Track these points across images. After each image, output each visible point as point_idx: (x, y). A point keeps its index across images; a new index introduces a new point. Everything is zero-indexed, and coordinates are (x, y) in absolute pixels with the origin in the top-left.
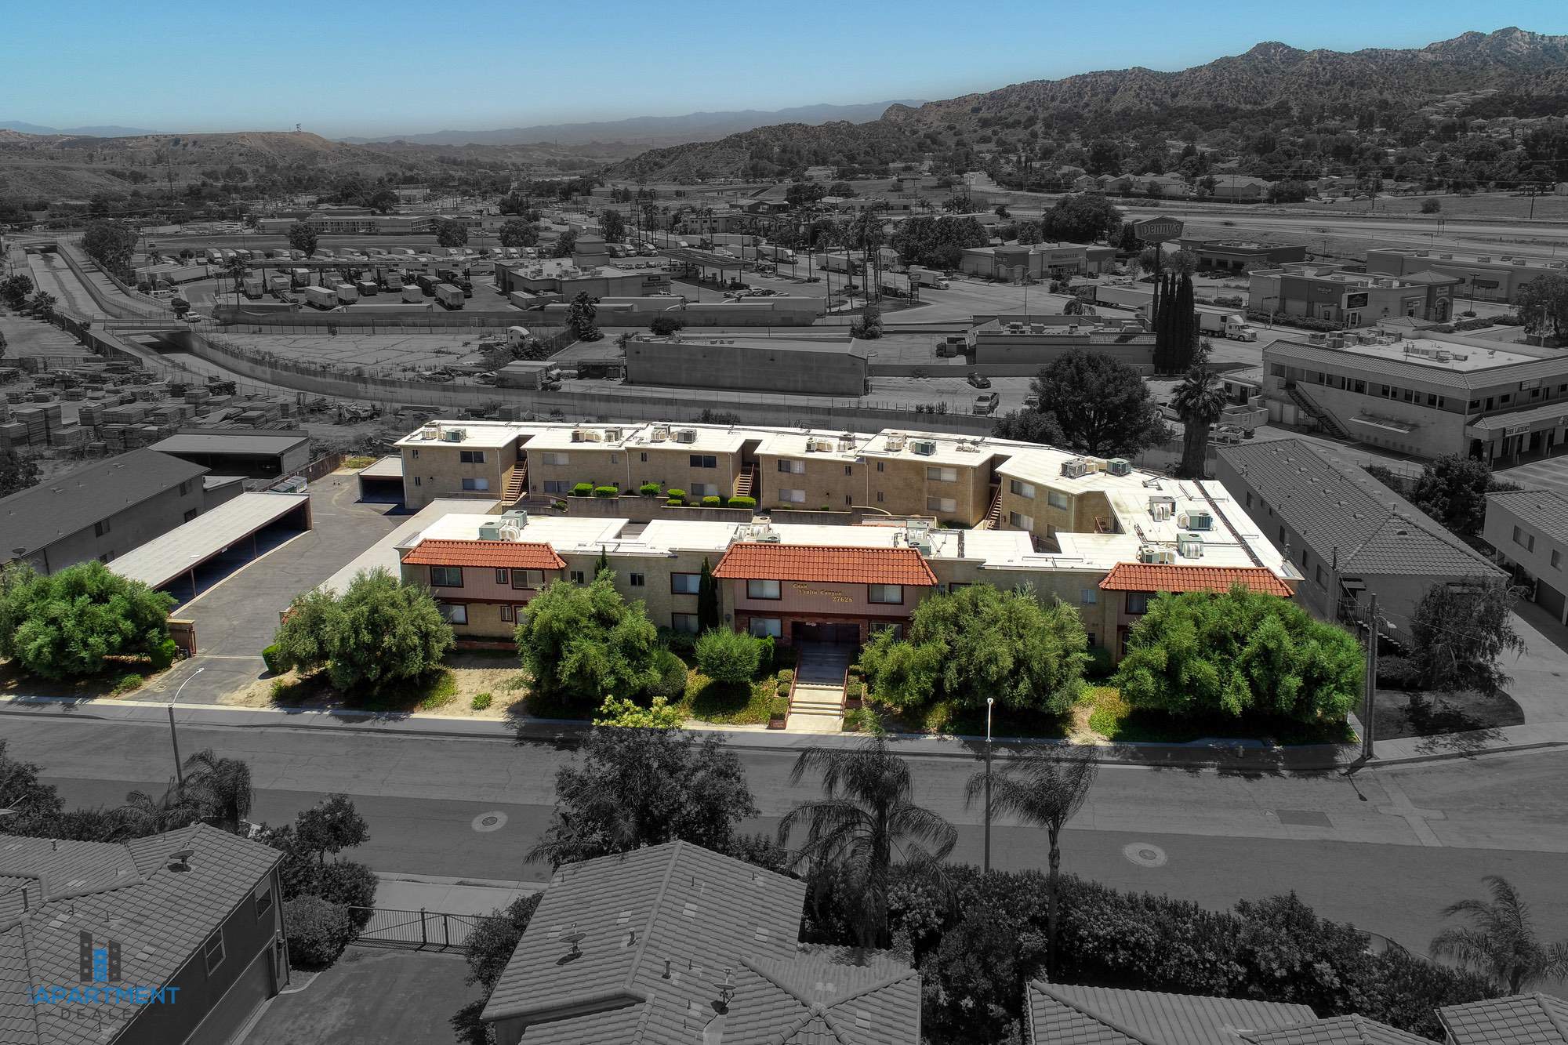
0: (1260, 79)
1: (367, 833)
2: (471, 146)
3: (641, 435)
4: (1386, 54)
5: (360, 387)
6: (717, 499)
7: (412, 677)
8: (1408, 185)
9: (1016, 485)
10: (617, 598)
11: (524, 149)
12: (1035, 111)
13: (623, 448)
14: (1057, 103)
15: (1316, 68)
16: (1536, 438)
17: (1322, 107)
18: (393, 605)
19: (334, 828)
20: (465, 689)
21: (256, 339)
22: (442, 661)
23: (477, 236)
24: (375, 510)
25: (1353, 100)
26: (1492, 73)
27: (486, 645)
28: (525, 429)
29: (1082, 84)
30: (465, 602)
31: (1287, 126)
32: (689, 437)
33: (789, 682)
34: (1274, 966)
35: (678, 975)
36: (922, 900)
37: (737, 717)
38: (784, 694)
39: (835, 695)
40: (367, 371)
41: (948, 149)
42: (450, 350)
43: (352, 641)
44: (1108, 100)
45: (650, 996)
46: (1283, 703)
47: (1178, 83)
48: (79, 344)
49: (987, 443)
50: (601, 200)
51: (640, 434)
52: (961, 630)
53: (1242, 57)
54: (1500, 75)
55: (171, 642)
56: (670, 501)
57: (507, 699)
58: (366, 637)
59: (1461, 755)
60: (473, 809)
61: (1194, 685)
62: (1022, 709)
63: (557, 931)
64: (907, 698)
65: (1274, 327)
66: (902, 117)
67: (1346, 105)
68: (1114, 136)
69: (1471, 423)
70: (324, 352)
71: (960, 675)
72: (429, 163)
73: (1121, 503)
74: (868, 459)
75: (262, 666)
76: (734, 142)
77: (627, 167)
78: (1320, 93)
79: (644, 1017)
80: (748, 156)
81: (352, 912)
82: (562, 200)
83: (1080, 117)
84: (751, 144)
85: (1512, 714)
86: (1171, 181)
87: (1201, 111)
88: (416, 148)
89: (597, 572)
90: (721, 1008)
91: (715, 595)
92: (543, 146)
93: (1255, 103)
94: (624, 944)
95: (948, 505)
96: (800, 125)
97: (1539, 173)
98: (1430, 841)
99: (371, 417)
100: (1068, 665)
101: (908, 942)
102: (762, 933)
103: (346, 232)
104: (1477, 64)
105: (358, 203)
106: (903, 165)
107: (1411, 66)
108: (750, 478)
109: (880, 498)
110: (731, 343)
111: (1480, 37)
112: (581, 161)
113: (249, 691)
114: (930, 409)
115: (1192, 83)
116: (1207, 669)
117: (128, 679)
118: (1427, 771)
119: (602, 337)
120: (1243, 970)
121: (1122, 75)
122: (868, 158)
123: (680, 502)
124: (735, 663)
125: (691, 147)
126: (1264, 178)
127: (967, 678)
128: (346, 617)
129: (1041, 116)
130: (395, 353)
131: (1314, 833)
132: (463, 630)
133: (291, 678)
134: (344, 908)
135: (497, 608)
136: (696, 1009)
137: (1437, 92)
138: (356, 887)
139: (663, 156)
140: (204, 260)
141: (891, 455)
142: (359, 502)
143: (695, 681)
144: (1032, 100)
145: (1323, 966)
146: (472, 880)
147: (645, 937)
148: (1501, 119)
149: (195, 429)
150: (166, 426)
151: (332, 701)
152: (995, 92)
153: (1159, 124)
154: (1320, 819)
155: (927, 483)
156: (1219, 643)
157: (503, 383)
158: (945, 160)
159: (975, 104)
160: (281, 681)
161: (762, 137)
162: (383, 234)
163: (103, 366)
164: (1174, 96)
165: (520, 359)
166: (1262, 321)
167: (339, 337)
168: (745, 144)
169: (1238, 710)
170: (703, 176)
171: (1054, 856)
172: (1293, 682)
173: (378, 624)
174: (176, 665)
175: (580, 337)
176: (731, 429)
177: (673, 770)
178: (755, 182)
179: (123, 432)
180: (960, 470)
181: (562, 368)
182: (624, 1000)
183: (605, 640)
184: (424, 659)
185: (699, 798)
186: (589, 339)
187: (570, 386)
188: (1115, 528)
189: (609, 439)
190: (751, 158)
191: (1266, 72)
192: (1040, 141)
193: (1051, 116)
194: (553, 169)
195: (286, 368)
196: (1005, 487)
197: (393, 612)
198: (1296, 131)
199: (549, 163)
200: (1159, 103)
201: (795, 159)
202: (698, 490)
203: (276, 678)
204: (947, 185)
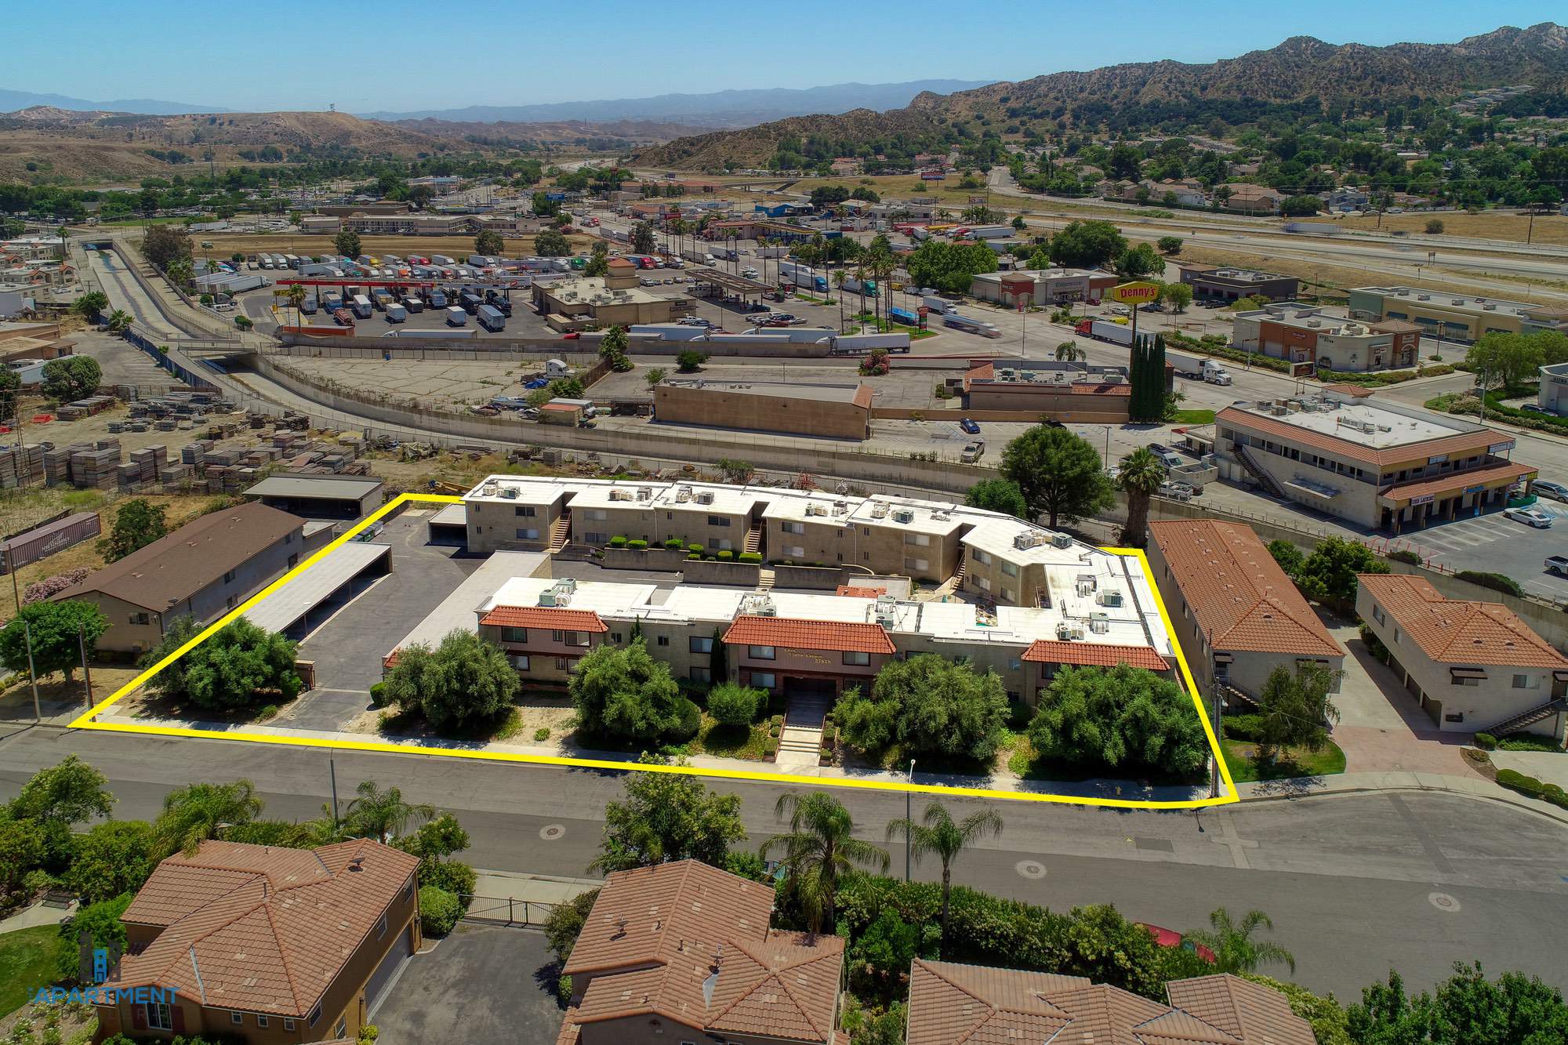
0: (1291, 73)
1: (468, 841)
2: (501, 124)
3: (666, 496)
4: (1421, 48)
5: (416, 417)
6: (730, 554)
7: (489, 715)
8: (1419, 200)
9: (977, 554)
10: (647, 658)
11: (553, 127)
12: (1064, 102)
13: (652, 508)
14: (1085, 94)
15: (1348, 63)
16: (1444, 504)
17: (1352, 103)
18: (476, 660)
19: (446, 838)
20: (529, 724)
21: (318, 363)
22: (512, 702)
23: (512, 239)
24: (443, 553)
25: (1383, 97)
26: (1528, 69)
27: (545, 688)
28: (570, 485)
29: (1111, 76)
30: (528, 654)
31: (1316, 121)
32: (707, 499)
33: (780, 726)
34: (1088, 952)
35: (688, 949)
36: (858, 902)
37: (738, 753)
38: (775, 735)
39: (815, 736)
40: (423, 401)
41: (975, 140)
42: (495, 380)
43: (445, 688)
44: (1137, 92)
45: (670, 961)
46: (1148, 756)
47: (1208, 76)
48: (157, 366)
49: (958, 512)
50: (630, 195)
51: (666, 494)
52: (911, 691)
53: (1273, 51)
54: (1535, 71)
55: (298, 679)
56: (691, 555)
57: (562, 732)
58: (456, 685)
59: (1287, 797)
60: (537, 822)
61: (1083, 742)
62: (954, 755)
63: (609, 918)
64: (868, 743)
65: (1252, 368)
66: (931, 104)
67: (1377, 101)
68: (1142, 128)
69: (1382, 494)
70: (381, 379)
71: (908, 726)
72: (460, 142)
73: (1056, 578)
74: (857, 525)
75: (368, 700)
76: (762, 133)
77: (656, 154)
78: (1351, 89)
79: (666, 975)
80: (775, 147)
81: (461, 898)
82: (592, 195)
83: (1108, 108)
84: (780, 135)
85: (1338, 762)
86: (1188, 189)
87: (1229, 105)
88: (447, 126)
89: (633, 638)
90: (714, 970)
91: (724, 656)
92: (573, 124)
93: (1285, 97)
94: (654, 928)
95: (922, 566)
96: (828, 116)
97: (1546, 193)
98: (1241, 863)
99: (431, 455)
100: (990, 721)
101: (847, 931)
102: (743, 923)
103: (386, 232)
104: (1512, 59)
105: (395, 198)
106: (929, 158)
107: (1444, 61)
108: (759, 533)
109: (866, 556)
110: (749, 387)
111: (1516, 32)
112: (610, 141)
113: (361, 720)
114: (923, 458)
115: (1222, 76)
116: (1091, 729)
117: (267, 709)
118: (1258, 810)
119: (632, 368)
120: (1070, 955)
121: (1151, 67)
122: (895, 151)
123: (698, 556)
124: (737, 711)
125: (720, 136)
126: (1280, 192)
127: (913, 731)
128: (441, 669)
129: (1069, 107)
130: (444, 383)
131: (1158, 856)
132: (526, 675)
133: (392, 710)
134: (455, 896)
135: (553, 659)
136: (699, 971)
137: (1471, 87)
138: (463, 881)
139: (692, 144)
140: (254, 265)
141: (876, 523)
142: (428, 544)
143: (707, 722)
144: (1060, 91)
145: (1120, 955)
146: (542, 877)
147: (667, 924)
148: (1531, 118)
149: (283, 472)
150: (260, 469)
151: (425, 730)
152: (1023, 83)
153: (1188, 117)
154: (1166, 846)
155: (905, 547)
156: (1103, 710)
157: (544, 420)
158: (970, 153)
159: (1003, 94)
160: (384, 713)
161: (790, 128)
162: (422, 235)
163: (188, 396)
164: (1203, 89)
165: (560, 396)
166: (1241, 361)
167: (392, 361)
168: (773, 134)
169: (1114, 761)
170: (731, 167)
171: (946, 874)
172: (1157, 741)
173: (465, 675)
174: (300, 697)
175: (612, 368)
176: (744, 490)
177: (688, 810)
178: (782, 175)
179: (222, 473)
180: (933, 537)
181: (596, 405)
182: (654, 964)
183: (638, 692)
184: (498, 701)
185: (706, 829)
186: (620, 370)
187: (604, 423)
188: (1046, 603)
189: (640, 498)
190: (779, 149)
191: (1297, 66)
192: (1068, 132)
193: (1080, 107)
194: (582, 148)
195: (348, 396)
196: (968, 555)
197: (476, 666)
198: (1323, 127)
199: (579, 142)
200: (1189, 96)
201: (822, 151)
202: (714, 544)
203: (381, 711)
204: (970, 185)
